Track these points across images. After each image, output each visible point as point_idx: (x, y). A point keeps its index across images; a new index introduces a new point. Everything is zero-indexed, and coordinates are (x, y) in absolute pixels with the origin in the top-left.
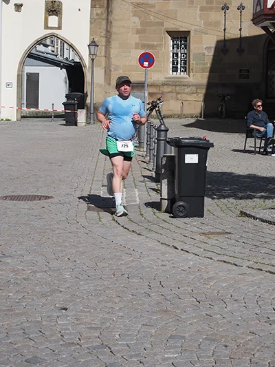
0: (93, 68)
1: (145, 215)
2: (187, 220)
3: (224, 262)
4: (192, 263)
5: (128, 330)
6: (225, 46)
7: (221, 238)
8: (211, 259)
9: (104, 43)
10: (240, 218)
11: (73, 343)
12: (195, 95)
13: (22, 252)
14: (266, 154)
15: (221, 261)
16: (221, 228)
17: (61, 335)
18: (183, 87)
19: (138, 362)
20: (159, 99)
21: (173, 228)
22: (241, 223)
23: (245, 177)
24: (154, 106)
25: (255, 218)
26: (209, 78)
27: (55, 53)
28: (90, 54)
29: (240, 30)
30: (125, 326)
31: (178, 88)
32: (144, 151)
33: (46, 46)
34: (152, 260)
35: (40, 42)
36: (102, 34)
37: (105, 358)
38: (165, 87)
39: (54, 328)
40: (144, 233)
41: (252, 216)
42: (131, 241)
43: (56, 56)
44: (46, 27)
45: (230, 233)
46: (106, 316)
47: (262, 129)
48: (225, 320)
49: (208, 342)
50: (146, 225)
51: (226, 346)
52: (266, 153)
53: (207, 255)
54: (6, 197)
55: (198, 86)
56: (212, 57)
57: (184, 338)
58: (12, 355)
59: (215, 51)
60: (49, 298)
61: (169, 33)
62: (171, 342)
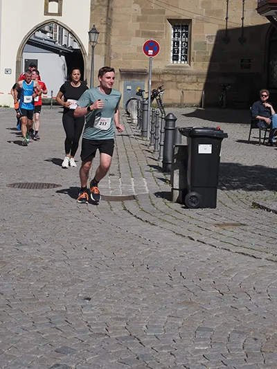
0: (93, 55)
1: (157, 205)
2: (199, 210)
3: (243, 253)
4: (209, 254)
5: (155, 322)
6: (226, 36)
7: (237, 230)
8: (229, 250)
9: (104, 31)
10: (253, 210)
11: (101, 334)
12: (196, 84)
13: (37, 241)
14: (271, 146)
15: (239, 253)
16: (236, 219)
17: (88, 326)
18: (184, 76)
19: (169, 354)
20: (160, 88)
21: (186, 218)
22: (254, 215)
23: (252, 168)
24: (155, 95)
25: (269, 210)
26: (210, 67)
27: (53, 40)
28: (90, 41)
29: (243, 19)
30: (151, 317)
31: (178, 77)
32: (147, 140)
33: (45, 32)
34: (169, 251)
35: (40, 28)
36: (103, 21)
37: (136, 350)
38: (165, 76)
39: (80, 318)
40: (158, 223)
41: (266, 208)
42: (146, 231)
43: (55, 42)
44: (46, 13)
45: (245, 225)
46: (131, 307)
47: (268, 120)
48: (251, 313)
49: (237, 335)
50: (159, 215)
51: (255, 339)
52: (270, 144)
53: (224, 247)
54: (14, 184)
55: (198, 75)
56: (212, 46)
57: (212, 330)
58: (41, 345)
59: (216, 40)
60: (71, 288)
61: (170, 21)
62: (200, 334)
